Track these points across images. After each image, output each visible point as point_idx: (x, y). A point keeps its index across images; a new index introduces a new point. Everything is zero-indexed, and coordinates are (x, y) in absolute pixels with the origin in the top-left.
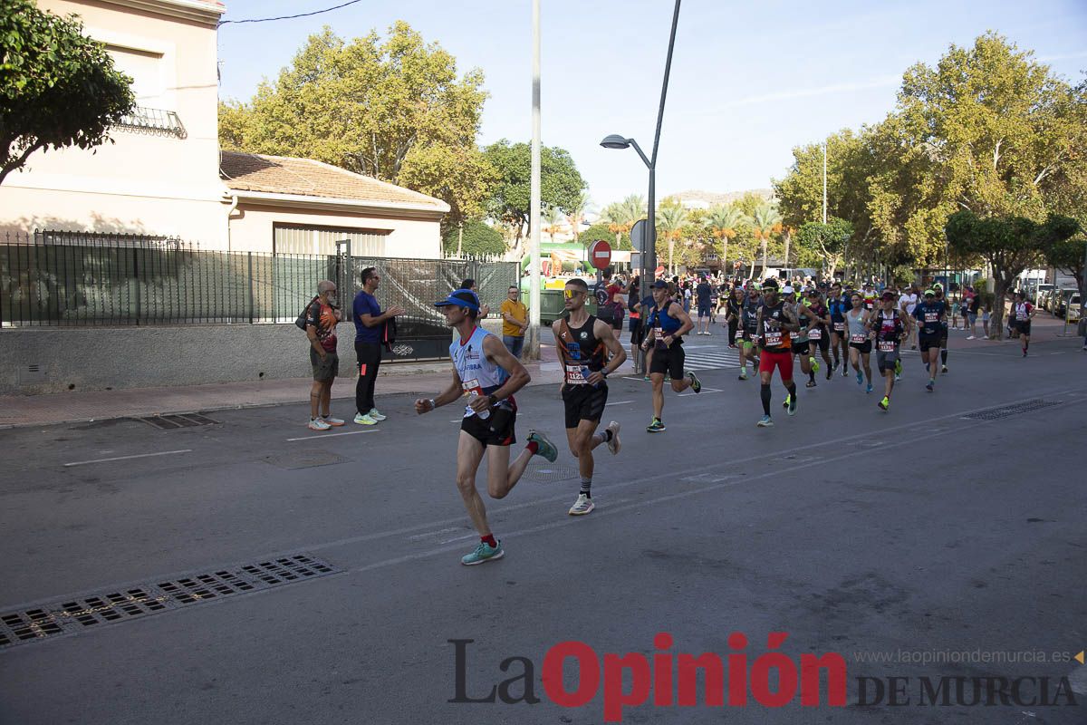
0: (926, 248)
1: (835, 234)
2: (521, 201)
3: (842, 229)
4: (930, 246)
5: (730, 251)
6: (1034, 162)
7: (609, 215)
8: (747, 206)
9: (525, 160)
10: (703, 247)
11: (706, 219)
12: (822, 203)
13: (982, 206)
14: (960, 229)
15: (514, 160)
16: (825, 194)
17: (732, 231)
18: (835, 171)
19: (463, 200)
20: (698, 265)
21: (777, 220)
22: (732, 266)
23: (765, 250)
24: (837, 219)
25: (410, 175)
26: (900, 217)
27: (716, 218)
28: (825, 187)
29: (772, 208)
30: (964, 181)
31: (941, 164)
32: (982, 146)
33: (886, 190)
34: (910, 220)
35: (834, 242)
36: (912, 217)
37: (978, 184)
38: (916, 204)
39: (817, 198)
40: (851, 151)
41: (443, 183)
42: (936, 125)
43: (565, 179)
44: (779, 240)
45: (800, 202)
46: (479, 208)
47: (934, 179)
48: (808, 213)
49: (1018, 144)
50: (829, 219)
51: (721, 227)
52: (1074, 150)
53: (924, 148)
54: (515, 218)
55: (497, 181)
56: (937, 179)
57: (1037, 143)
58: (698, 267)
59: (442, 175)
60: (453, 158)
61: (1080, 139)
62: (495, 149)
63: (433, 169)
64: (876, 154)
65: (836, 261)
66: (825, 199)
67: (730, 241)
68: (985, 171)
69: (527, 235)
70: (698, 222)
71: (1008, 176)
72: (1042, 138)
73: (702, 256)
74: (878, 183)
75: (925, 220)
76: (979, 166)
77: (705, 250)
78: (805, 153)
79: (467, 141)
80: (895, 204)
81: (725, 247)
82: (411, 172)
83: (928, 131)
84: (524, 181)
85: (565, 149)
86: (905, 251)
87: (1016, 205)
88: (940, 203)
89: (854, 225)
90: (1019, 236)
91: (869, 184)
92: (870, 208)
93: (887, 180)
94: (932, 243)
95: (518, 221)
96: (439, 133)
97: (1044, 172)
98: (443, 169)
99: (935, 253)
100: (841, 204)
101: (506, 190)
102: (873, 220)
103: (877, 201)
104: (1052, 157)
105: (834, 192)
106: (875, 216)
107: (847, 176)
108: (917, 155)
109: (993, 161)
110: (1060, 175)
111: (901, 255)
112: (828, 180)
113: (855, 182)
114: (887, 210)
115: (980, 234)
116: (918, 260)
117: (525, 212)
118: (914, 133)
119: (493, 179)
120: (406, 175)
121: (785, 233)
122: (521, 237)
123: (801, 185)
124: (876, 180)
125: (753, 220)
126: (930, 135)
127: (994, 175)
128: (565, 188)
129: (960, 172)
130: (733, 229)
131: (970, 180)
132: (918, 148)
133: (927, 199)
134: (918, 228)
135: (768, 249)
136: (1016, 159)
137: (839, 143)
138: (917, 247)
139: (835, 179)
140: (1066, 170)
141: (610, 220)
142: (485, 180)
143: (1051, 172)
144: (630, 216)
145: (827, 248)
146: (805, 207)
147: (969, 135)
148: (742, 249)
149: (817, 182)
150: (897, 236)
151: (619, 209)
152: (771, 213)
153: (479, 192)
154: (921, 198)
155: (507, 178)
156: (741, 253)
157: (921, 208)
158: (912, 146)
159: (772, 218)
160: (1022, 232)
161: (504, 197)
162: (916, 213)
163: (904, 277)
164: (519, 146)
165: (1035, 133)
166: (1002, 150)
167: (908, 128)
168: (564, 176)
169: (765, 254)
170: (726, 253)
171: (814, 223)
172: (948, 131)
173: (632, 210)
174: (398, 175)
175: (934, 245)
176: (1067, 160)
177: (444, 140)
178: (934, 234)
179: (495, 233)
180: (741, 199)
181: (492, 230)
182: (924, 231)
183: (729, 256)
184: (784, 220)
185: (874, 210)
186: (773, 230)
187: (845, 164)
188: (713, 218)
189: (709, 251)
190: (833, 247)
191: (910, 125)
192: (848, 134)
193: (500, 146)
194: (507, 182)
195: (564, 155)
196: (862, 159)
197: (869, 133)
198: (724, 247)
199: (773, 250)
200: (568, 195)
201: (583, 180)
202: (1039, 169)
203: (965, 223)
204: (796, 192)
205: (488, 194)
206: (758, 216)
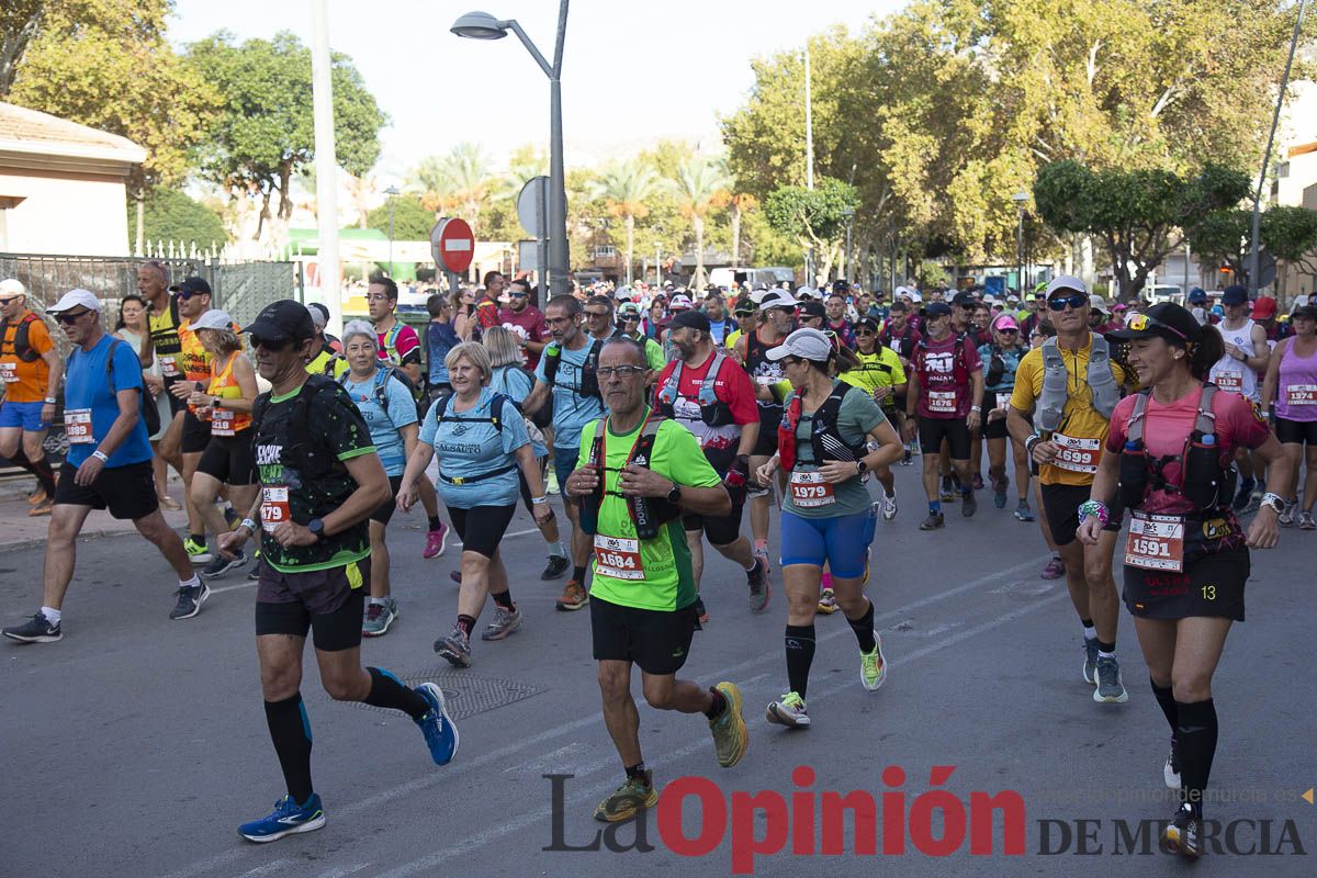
0: (984, 228)
1: (829, 206)
2: (266, 152)
3: (841, 197)
4: (990, 224)
5: (638, 241)
6: (1152, 80)
7: (422, 178)
8: (664, 162)
9: (269, 69)
10: (589, 234)
11: (594, 185)
12: (804, 153)
13: (1072, 155)
14: (1062, 192)
15: (247, 71)
16: (809, 137)
17: (640, 206)
18: (823, 97)
19: (150, 145)
20: (582, 266)
21: (720, 184)
22: (641, 267)
23: (700, 236)
24: (832, 180)
25: (37, 94)
26: (938, 176)
27: (613, 182)
28: (809, 126)
29: (710, 165)
30: (1041, 112)
31: (1002, 84)
32: (1068, 51)
33: (912, 129)
34: (955, 179)
35: (827, 219)
36: (958, 174)
37: (1065, 117)
38: (964, 152)
39: (794, 145)
40: (850, 61)
41: (107, 112)
42: (992, 15)
43: (349, 108)
44: (721, 219)
45: (766, 153)
46: (183, 161)
47: (993, 110)
48: (781, 170)
49: (1128, 47)
50: (817, 182)
51: (623, 199)
52: (1214, 58)
53: (972, 56)
54: (255, 181)
55: (215, 110)
56: (997, 109)
57: (1156, 46)
58: (582, 271)
59: (105, 95)
60: (126, 62)
61: (1223, 39)
62: (207, 49)
63: (85, 82)
64: (891, 66)
65: (833, 254)
66: (809, 146)
67: (638, 224)
68: (1076, 95)
69: (279, 214)
70: (580, 190)
71: (1111, 101)
72: (1164, 38)
73: (590, 251)
74: (899, 116)
75: (980, 180)
76: (1066, 87)
77: (593, 240)
78: (771, 65)
79: (149, 29)
80: (928, 154)
81: (630, 233)
82: (41, 88)
83: (981, 26)
84: (270, 112)
85: (345, 53)
86: (946, 235)
87: (1127, 152)
88: (1003, 150)
89: (859, 191)
90: (1158, 202)
91: (883, 119)
92: (887, 159)
93: (913, 112)
94: (994, 219)
95: (261, 187)
96: (91, 10)
97: (1166, 95)
98: (106, 82)
99: (999, 237)
100: (835, 154)
101: (234, 127)
102: (892, 182)
103: (898, 149)
104: (1182, 70)
105: (823, 134)
106: (896, 174)
107: (845, 106)
108: (963, 68)
109: (1086, 77)
110: (1194, 102)
111: (940, 242)
112: (814, 112)
113: (857, 116)
114: (916, 162)
115: (1095, 200)
116: (971, 248)
117: (274, 170)
118: (958, 29)
119: (206, 106)
120: (28, 92)
121: (732, 206)
122: (269, 217)
123: (768, 122)
124: (896, 111)
125: (676, 185)
126: (983, 32)
127: (1091, 101)
128: (350, 125)
129: (1035, 98)
130: (642, 202)
131: (1049, 109)
132: (963, 55)
133: (982, 144)
134: (970, 193)
135: (704, 237)
136: (1122, 76)
137: (829, 48)
138: (966, 226)
139: (827, 109)
140: (1203, 92)
141: (422, 187)
142: (191, 107)
143: (1177, 95)
144: (461, 180)
145: (817, 232)
146: (776, 160)
147: (1047, 33)
148: (658, 237)
149: (795, 116)
150: (932, 207)
151: (440, 167)
152: (708, 173)
153: (180, 130)
154: (972, 142)
155: (236, 105)
156: (656, 244)
157: (971, 159)
158: (953, 52)
159: (711, 178)
160: (1164, 195)
161: (229, 141)
162: (964, 167)
163: (930, 280)
164: (255, 45)
165: (1155, 27)
166: (1100, 59)
167: (947, 19)
168: (346, 102)
169: (700, 245)
170: (633, 245)
171: (792, 187)
172: (1014, 26)
173: (463, 168)
174: (8, 93)
175: (997, 224)
176: (1203, 75)
177: (103, 26)
178: (996, 205)
179: (206, 212)
180: (653, 150)
181: (199, 207)
182: (979, 199)
183: (637, 248)
184: (738, 183)
185: (894, 164)
186: (711, 202)
187: (840, 84)
188: (607, 183)
189: (601, 241)
190: (826, 228)
191: (950, 15)
192: (842, 34)
193: (216, 42)
194: (235, 112)
195: (344, 64)
196: (869, 75)
197: (878, 29)
198: (626, 233)
199: (711, 238)
200: (355, 138)
201: (383, 110)
202: (1160, 91)
203: (1069, 181)
204: (758, 134)
205: (199, 134)
206: (687, 178)
